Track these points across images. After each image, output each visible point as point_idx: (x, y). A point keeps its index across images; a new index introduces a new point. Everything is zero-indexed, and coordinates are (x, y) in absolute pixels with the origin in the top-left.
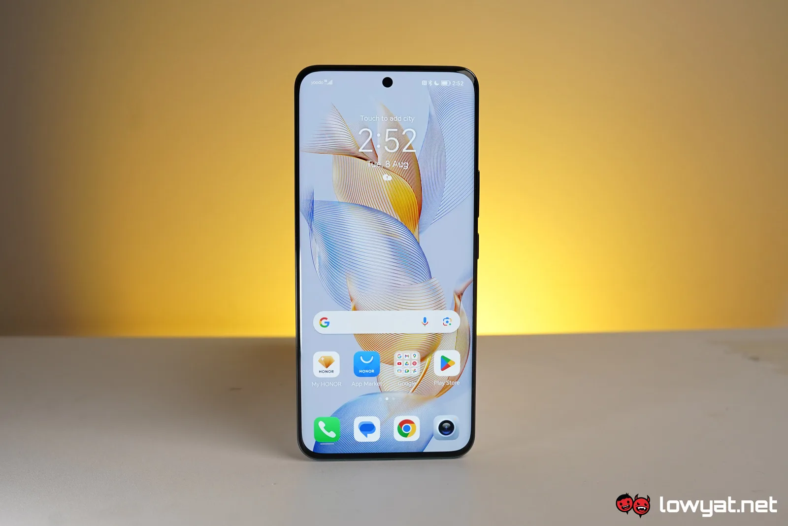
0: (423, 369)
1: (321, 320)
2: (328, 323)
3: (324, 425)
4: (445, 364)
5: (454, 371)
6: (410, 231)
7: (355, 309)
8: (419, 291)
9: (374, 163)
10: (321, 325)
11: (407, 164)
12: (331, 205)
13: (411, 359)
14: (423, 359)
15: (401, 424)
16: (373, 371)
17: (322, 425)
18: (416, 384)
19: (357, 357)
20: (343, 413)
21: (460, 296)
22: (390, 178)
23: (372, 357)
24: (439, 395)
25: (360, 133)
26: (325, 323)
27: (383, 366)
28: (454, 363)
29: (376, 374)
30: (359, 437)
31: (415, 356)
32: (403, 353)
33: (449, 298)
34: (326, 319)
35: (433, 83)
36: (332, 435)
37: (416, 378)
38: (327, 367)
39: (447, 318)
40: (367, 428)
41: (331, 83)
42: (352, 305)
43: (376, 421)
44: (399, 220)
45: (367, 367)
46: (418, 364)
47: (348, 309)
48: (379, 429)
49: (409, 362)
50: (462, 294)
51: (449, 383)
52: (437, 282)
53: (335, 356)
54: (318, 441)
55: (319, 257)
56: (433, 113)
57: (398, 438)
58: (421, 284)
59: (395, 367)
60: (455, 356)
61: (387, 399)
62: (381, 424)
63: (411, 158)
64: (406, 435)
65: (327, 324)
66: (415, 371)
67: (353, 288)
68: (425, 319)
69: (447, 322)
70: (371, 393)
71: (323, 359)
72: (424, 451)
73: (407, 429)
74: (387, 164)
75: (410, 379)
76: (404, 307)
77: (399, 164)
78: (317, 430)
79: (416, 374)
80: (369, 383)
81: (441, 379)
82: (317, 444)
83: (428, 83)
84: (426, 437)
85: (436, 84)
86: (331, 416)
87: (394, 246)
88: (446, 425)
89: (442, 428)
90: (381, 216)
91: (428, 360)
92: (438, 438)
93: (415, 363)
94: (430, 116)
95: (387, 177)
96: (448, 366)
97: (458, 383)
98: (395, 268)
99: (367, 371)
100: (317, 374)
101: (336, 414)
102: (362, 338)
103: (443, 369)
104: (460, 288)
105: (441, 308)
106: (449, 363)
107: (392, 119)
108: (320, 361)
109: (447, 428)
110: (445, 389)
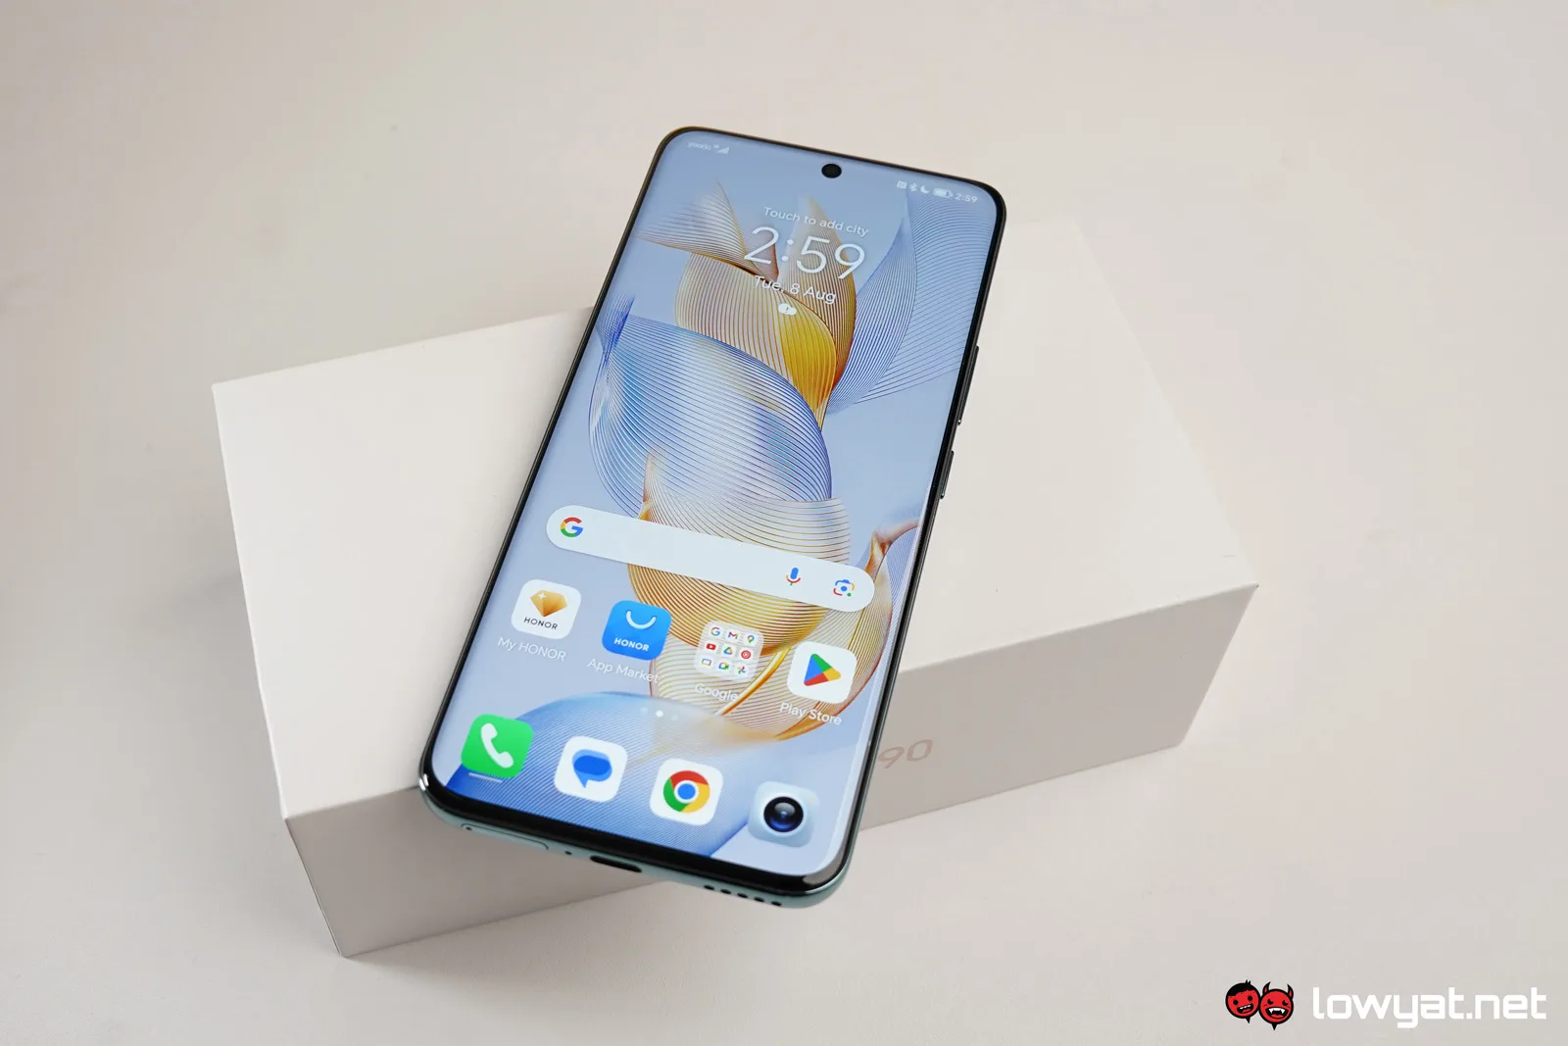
0: (766, 667)
1: (567, 521)
2: (579, 530)
3: (494, 734)
4: (817, 674)
5: (833, 692)
6: (808, 407)
7: (647, 517)
8: (797, 517)
9: (767, 282)
10: (563, 531)
11: (834, 296)
12: (664, 332)
13: (739, 645)
14: (767, 650)
15: (676, 778)
16: (646, 647)
17: (488, 732)
18: (737, 698)
19: (619, 611)
20: (545, 719)
21: (884, 545)
22: (793, 311)
23: (654, 619)
24: (787, 735)
25: (756, 231)
26: (574, 528)
27: (673, 646)
28: (837, 676)
29: (650, 655)
30: (567, 781)
31: (751, 639)
32: (725, 628)
33: (860, 541)
34: (578, 521)
35: (919, 189)
36: (504, 760)
37: (740, 686)
38: (546, 613)
39: (847, 582)
40: (592, 767)
41: (725, 151)
42: (644, 508)
43: (616, 756)
44: (791, 382)
45: (635, 636)
46: (755, 659)
47: (630, 512)
48: (621, 776)
49: (734, 649)
50: (890, 543)
51: (818, 716)
52: (841, 507)
53: (572, 597)
54: (468, 766)
55: (605, 409)
56: (907, 229)
57: (659, 807)
58: (806, 505)
59: (698, 651)
60: (843, 662)
61: (660, 714)
62: (629, 767)
63: (847, 293)
64: (679, 807)
65: (575, 531)
66: (745, 671)
67: (654, 477)
68: (795, 572)
69: (844, 589)
70: (628, 691)
71: (542, 596)
72: (718, 855)
73: (687, 792)
74: (794, 289)
75: (727, 685)
76: (761, 540)
77: (818, 292)
78: (474, 742)
79: (746, 676)
80: (630, 671)
81: (800, 702)
82: (462, 773)
83: (908, 187)
84: (728, 826)
85: (923, 190)
86: (518, 719)
87: (768, 427)
88: (785, 809)
89: (771, 813)
90: (756, 370)
91: (778, 655)
92: (758, 835)
93: (746, 655)
94: (900, 235)
95: (787, 309)
96: (822, 679)
97: (837, 720)
98: (757, 455)
99: (632, 645)
100: (517, 623)
101: (531, 717)
102: (645, 577)
103: (808, 682)
104: (889, 530)
105: (836, 559)
106: (826, 673)
107: (824, 224)
108: (534, 599)
109: (784, 816)
110: (804, 725)
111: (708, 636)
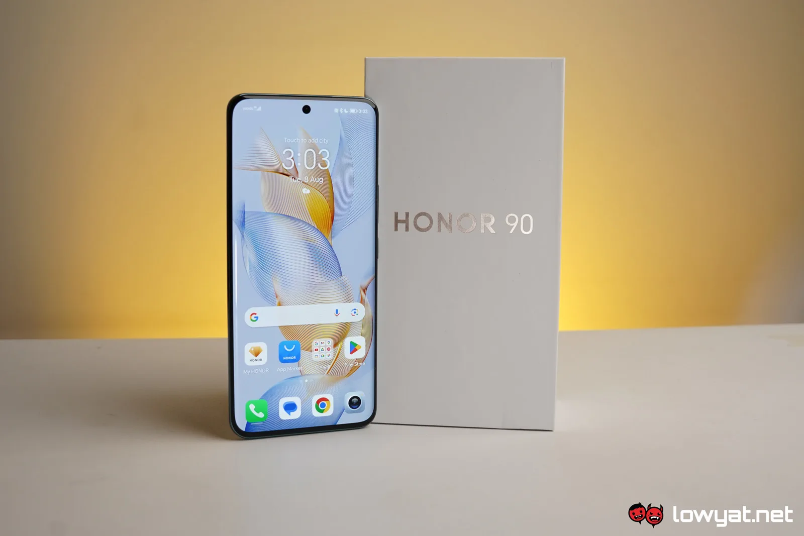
0: (336, 351)
1: (251, 315)
2: (257, 318)
3: (254, 407)
4: (354, 349)
5: (360, 354)
6: (325, 237)
7: (280, 304)
8: (332, 288)
9: (295, 179)
10: (252, 320)
11: (322, 179)
12: (261, 216)
13: (326, 346)
14: (335, 345)
15: (318, 402)
16: (295, 357)
17: (252, 407)
18: (331, 365)
19: (281, 345)
20: (270, 396)
21: (364, 290)
22: (308, 192)
23: (294, 346)
24: (350, 373)
25: (284, 153)
26: (255, 317)
27: (304, 354)
28: (360, 347)
29: (297, 360)
30: (284, 415)
31: (329, 343)
32: (319, 341)
33: (356, 292)
34: (255, 314)
35: (343, 111)
36: (261, 415)
37: (330, 362)
38: (256, 356)
39: (355, 309)
40: (290, 407)
41: (260, 109)
42: (277, 301)
43: (297, 400)
44: (316, 227)
45: (290, 354)
46: (332, 350)
47: (273, 304)
48: (300, 407)
49: (324, 348)
50: (366, 289)
51: (357, 364)
52: (346, 279)
53: (263, 346)
54: (249, 422)
55: (250, 261)
56: (343, 136)
57: (316, 414)
58: (334, 282)
59: (313, 353)
60: (361, 341)
61: (306, 381)
62: (302, 403)
63: (327, 175)
64: (322, 411)
65: (256, 319)
66: (329, 355)
67: (277, 287)
68: (337, 311)
69: (355, 313)
70: (292, 376)
71: (253, 349)
72: (337, 424)
73: (323, 405)
74: (306, 180)
75: (325, 363)
76: (320, 301)
77: (316, 179)
78: (248, 412)
79: (331, 357)
80: (292, 368)
81: (350, 361)
82: (248, 424)
83: (339, 110)
84: (338, 413)
85: (346, 112)
86: (261, 399)
87: (311, 248)
88: (355, 400)
89: (351, 403)
90: (301, 224)
91: (339, 345)
92: (349, 412)
93: (329, 349)
94: (341, 139)
95: (306, 191)
96: (355, 350)
97: (364, 364)
98: (313, 268)
99: (290, 358)
100: (248, 363)
101: (265, 397)
102: (285, 329)
103: (351, 353)
104: (365, 283)
105: (349, 301)
106: (356, 347)
107: (310, 141)
108: (251, 351)
109: (355, 403)
110: (354, 369)
111: (314, 347)
